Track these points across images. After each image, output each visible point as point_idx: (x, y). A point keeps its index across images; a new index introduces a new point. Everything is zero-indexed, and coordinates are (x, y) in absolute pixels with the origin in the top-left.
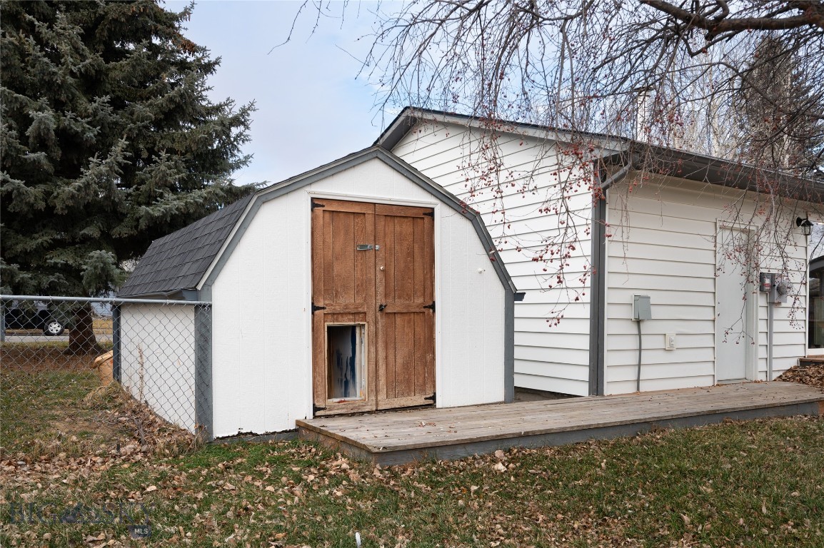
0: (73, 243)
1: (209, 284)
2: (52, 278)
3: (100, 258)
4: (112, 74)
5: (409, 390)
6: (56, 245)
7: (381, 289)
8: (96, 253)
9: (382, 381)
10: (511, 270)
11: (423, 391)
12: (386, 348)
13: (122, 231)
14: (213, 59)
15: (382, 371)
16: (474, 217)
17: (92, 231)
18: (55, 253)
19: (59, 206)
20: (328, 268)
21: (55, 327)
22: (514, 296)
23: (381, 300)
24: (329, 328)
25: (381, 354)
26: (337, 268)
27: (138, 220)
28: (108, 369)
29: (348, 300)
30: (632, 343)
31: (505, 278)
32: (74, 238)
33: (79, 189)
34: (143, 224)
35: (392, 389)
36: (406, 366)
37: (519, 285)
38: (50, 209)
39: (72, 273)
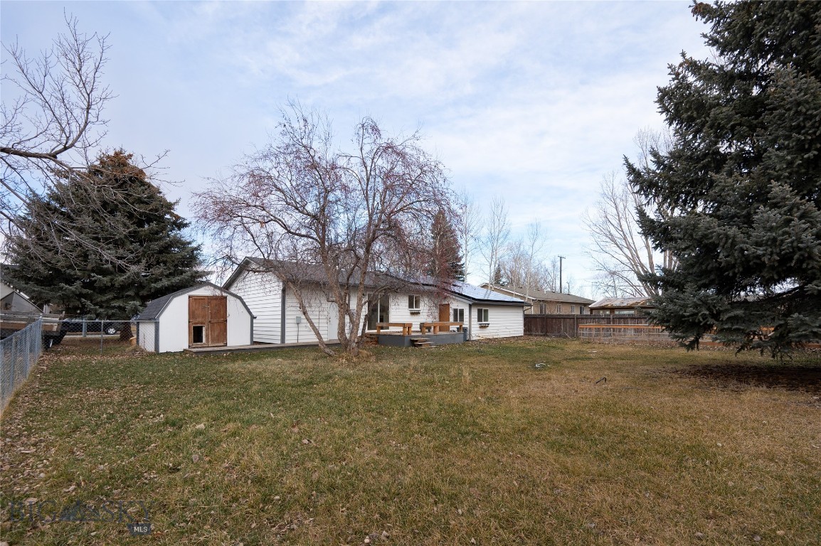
0: (123, 297)
1: (158, 317)
2: (113, 311)
3: (134, 304)
4: (141, 233)
5: (218, 341)
6: (114, 298)
7: (210, 316)
8: (132, 302)
9: (210, 340)
10: (251, 311)
11: (223, 342)
12: (211, 331)
13: (143, 293)
14: (188, 222)
15: (210, 337)
16: (240, 298)
17: (131, 293)
18: (114, 301)
19: (117, 285)
20: (193, 312)
21: (112, 331)
22: (253, 318)
23: (210, 319)
24: (194, 327)
25: (210, 333)
26: (196, 312)
27: (151, 288)
28: (135, 342)
29: (200, 320)
30: (296, 329)
31: (250, 313)
32: (123, 296)
33: (125, 279)
34: (153, 291)
35: (213, 341)
36: (218, 336)
37: (254, 314)
38: (113, 285)
39: (122, 309)
